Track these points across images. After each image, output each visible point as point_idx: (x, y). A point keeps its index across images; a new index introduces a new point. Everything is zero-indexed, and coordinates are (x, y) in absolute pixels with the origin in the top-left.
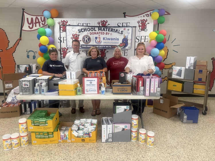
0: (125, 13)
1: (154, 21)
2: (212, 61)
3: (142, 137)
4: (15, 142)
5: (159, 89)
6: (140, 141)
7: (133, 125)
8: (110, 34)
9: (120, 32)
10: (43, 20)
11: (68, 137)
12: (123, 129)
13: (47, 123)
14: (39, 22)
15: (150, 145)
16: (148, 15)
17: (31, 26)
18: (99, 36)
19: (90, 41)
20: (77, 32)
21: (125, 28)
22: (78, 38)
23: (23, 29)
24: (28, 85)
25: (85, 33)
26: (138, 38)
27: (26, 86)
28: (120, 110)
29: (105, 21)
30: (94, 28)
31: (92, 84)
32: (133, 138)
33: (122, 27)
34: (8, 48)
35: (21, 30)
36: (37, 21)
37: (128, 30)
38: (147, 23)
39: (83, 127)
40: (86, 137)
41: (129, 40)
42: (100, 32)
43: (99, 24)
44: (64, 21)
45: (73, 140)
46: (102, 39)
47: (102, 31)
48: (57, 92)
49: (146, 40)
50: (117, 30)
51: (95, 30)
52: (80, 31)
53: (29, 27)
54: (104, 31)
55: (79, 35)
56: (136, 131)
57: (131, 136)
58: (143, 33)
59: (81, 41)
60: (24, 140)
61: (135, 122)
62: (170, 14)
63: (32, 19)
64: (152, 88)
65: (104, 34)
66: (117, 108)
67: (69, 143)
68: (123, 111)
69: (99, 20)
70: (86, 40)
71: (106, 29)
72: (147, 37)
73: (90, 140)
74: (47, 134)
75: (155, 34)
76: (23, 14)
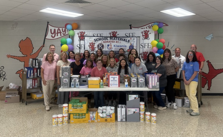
0: (131, 25)
1: (155, 32)
2: (208, 63)
3: (148, 117)
4: (60, 120)
5: (158, 83)
6: (147, 121)
7: (141, 109)
8: (119, 42)
9: (127, 41)
10: (64, 31)
11: (95, 118)
12: (134, 112)
13: (83, 107)
14: (60, 33)
15: (153, 123)
16: (150, 27)
17: (53, 35)
18: (111, 44)
19: (103, 48)
20: (93, 41)
21: (132, 38)
22: (94, 46)
23: (46, 38)
24: (67, 81)
25: (100, 42)
26: (142, 45)
27: (66, 82)
28: (132, 98)
29: (115, 32)
30: (107, 38)
31: (115, 80)
32: (141, 119)
33: (129, 37)
34: (32, 54)
35: (45, 38)
36: (59, 31)
37: (134, 39)
38: (149, 33)
39: (105, 111)
40: (109, 118)
41: (134, 47)
42: (111, 41)
43: (110, 34)
44: (82, 32)
45: (99, 120)
46: (113, 46)
47: (113, 40)
48: (87, 86)
49: (149, 47)
50: (125, 39)
51: (107, 40)
52: (95, 40)
53: (52, 36)
54: (114, 40)
55: (94, 44)
56: (143, 114)
57: (140, 118)
58: (146, 41)
59: (96, 48)
60: (66, 119)
61: (142, 107)
62: (168, 26)
63: (55, 30)
64: (153, 83)
65: (114, 42)
66: (129, 97)
67: (96, 122)
68: (133, 99)
69: (111, 31)
70: (100, 47)
71: (116, 39)
72: (149, 44)
73: (111, 120)
74: (81, 115)
75: (156, 42)
76: (48, 26)
